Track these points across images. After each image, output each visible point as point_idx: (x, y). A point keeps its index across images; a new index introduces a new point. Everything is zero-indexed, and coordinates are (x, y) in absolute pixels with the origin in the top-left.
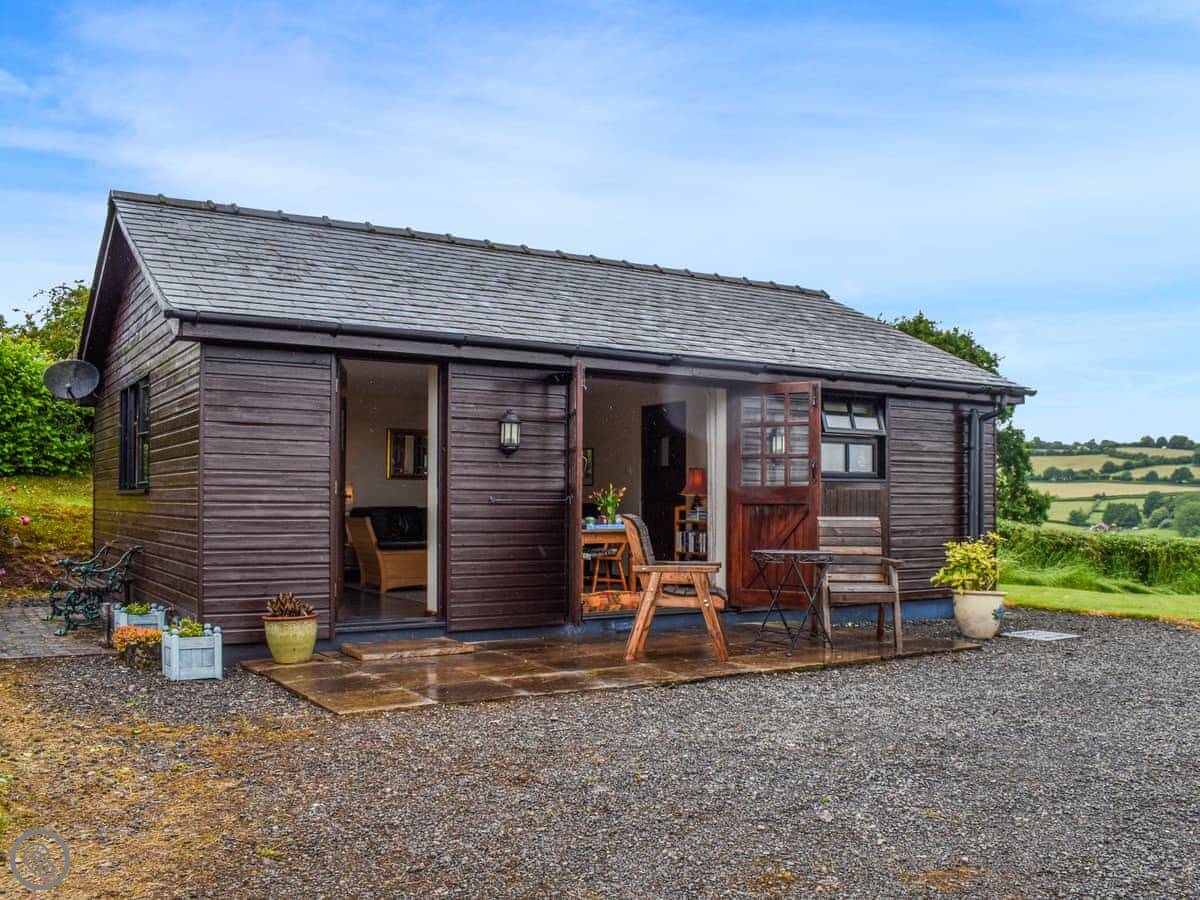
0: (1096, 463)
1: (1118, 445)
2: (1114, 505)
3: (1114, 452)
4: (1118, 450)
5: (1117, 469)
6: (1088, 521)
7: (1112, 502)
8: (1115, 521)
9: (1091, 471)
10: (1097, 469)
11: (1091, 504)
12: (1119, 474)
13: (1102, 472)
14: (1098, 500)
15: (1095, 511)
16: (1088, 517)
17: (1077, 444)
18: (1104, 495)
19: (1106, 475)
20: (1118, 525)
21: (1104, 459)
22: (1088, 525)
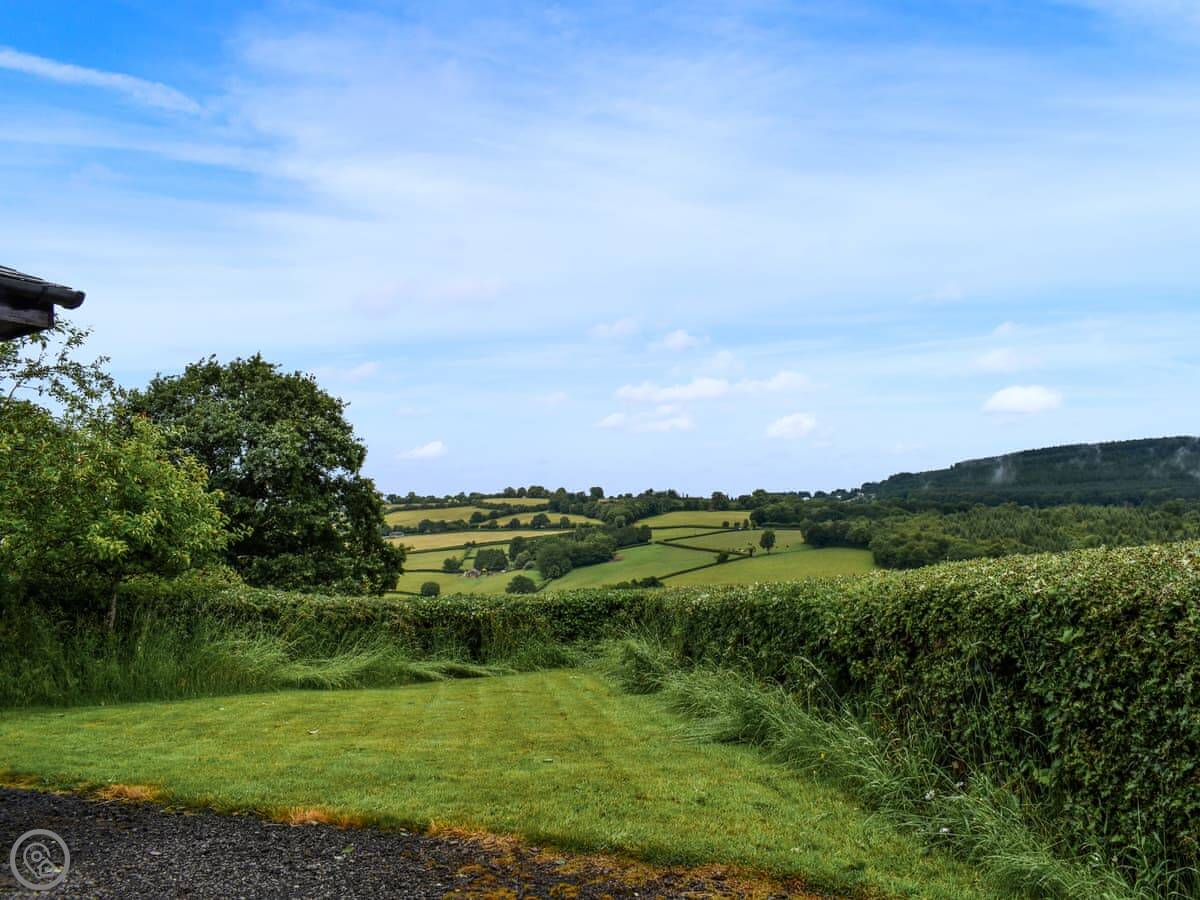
0: (465, 514)
1: (484, 497)
2: (483, 552)
3: (482, 503)
4: (485, 501)
5: (484, 519)
6: (461, 568)
7: (481, 549)
8: (486, 566)
9: (462, 521)
10: (467, 520)
11: (463, 552)
12: (487, 523)
13: (471, 522)
14: (469, 548)
15: (467, 558)
16: (461, 564)
17: (448, 497)
18: (474, 542)
19: (475, 524)
20: (488, 570)
21: (472, 510)
22: (462, 572)
